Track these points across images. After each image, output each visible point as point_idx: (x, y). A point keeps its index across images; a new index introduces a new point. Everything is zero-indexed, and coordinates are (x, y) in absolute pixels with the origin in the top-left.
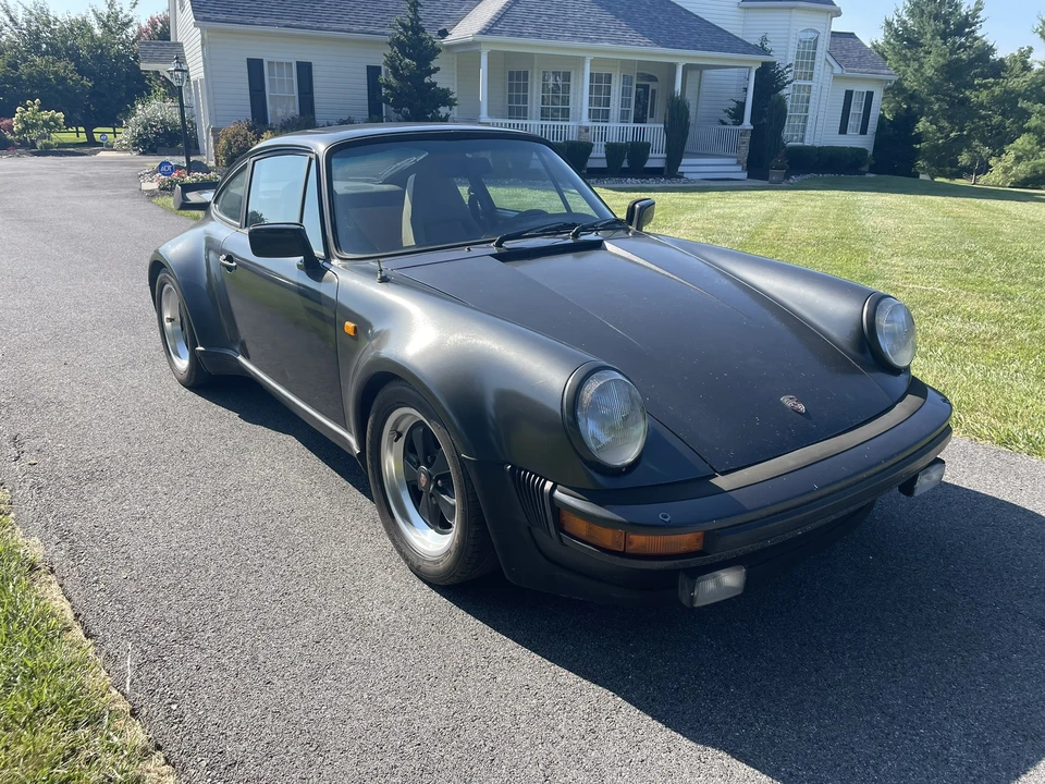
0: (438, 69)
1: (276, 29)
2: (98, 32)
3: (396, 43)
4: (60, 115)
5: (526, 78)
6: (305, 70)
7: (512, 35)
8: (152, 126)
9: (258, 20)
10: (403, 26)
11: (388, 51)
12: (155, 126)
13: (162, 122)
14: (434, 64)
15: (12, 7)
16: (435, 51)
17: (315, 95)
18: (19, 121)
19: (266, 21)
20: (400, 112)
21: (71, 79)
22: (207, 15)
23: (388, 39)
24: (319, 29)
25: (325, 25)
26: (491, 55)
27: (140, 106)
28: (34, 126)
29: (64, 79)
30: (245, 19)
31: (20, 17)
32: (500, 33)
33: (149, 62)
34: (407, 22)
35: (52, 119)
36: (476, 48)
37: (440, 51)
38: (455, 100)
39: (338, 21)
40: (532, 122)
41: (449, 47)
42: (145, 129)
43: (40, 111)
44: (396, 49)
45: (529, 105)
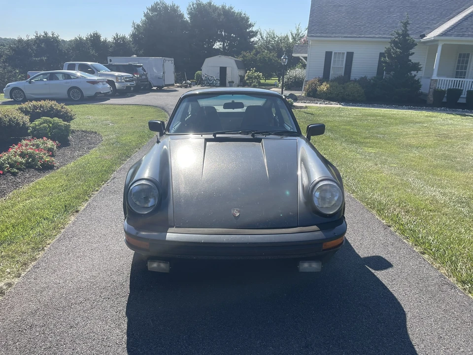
0: (414, 53)
1: (340, 39)
2: (291, 40)
3: (393, 42)
4: (261, 74)
5: (468, 57)
6: (350, 56)
7: (457, 36)
8: (291, 79)
9: (334, 35)
10: (398, 34)
11: (388, 46)
12: (292, 79)
13: (295, 77)
14: (412, 51)
15: (262, 32)
16: (413, 45)
17: (353, 66)
18: (247, 76)
19: (337, 35)
20: (389, 74)
21: (274, 60)
22: (313, 35)
23: (390, 40)
24: (360, 37)
25: (363, 36)
26: (443, 46)
27: (288, 71)
28: (251, 78)
29: (271, 60)
30: (328, 35)
31: (265, 36)
32: (451, 35)
33: (296, 53)
34: (400, 32)
35: (258, 75)
36: (435, 43)
37: (416, 45)
38: (421, 68)
39: (370, 34)
40: (468, 80)
41: (425, 43)
42: (288, 80)
43: (255, 72)
44: (392, 45)
45: (467, 71)
